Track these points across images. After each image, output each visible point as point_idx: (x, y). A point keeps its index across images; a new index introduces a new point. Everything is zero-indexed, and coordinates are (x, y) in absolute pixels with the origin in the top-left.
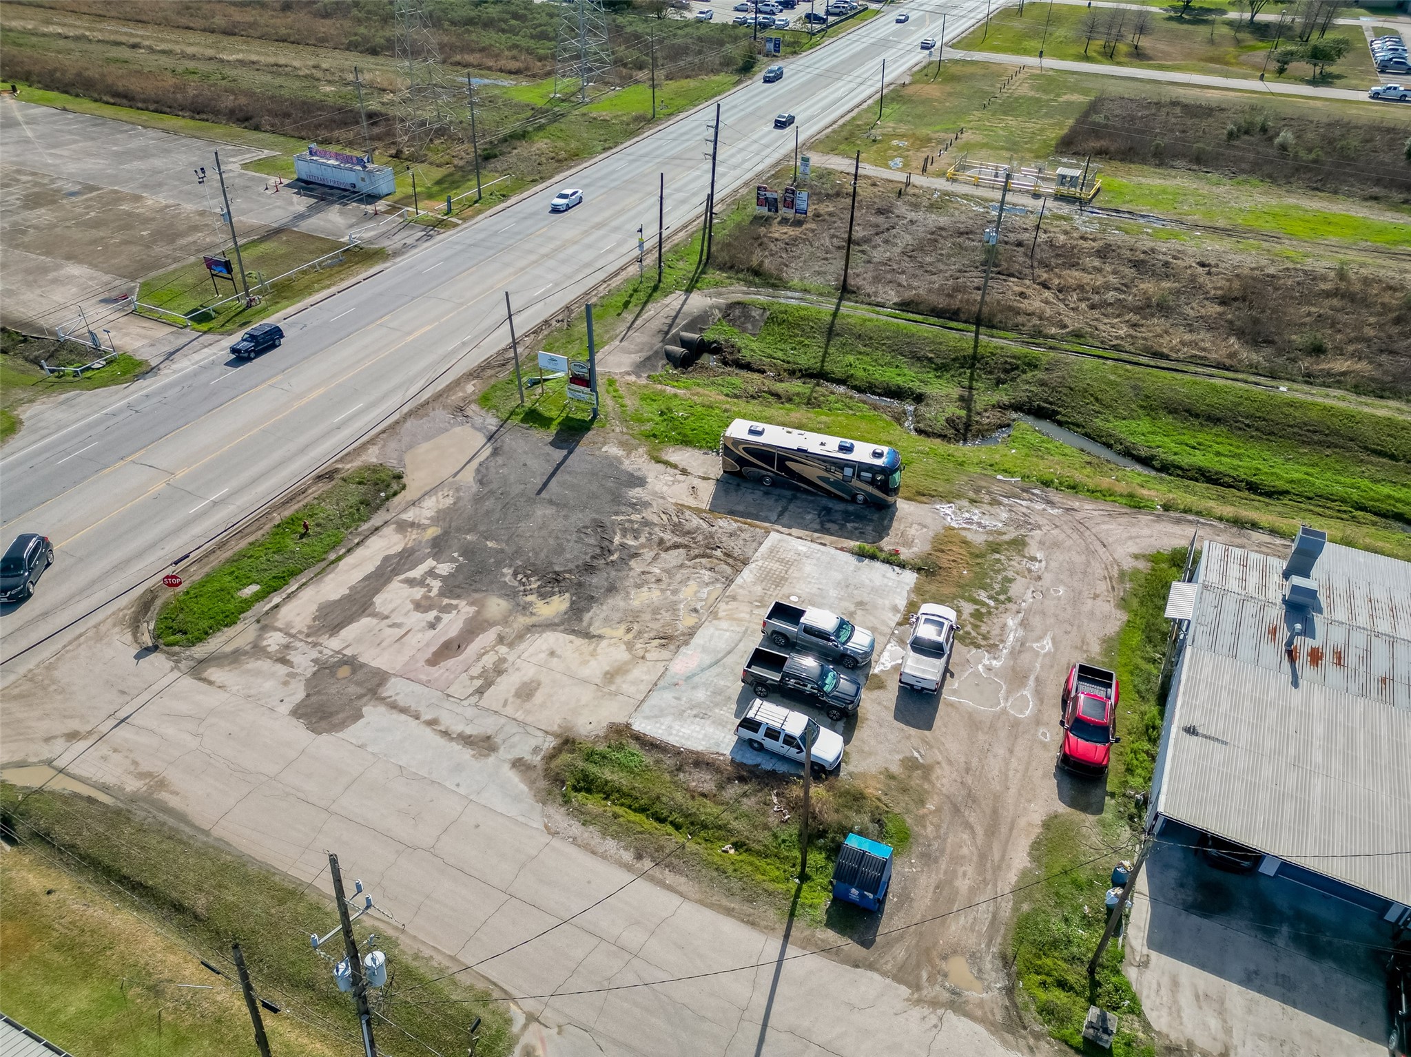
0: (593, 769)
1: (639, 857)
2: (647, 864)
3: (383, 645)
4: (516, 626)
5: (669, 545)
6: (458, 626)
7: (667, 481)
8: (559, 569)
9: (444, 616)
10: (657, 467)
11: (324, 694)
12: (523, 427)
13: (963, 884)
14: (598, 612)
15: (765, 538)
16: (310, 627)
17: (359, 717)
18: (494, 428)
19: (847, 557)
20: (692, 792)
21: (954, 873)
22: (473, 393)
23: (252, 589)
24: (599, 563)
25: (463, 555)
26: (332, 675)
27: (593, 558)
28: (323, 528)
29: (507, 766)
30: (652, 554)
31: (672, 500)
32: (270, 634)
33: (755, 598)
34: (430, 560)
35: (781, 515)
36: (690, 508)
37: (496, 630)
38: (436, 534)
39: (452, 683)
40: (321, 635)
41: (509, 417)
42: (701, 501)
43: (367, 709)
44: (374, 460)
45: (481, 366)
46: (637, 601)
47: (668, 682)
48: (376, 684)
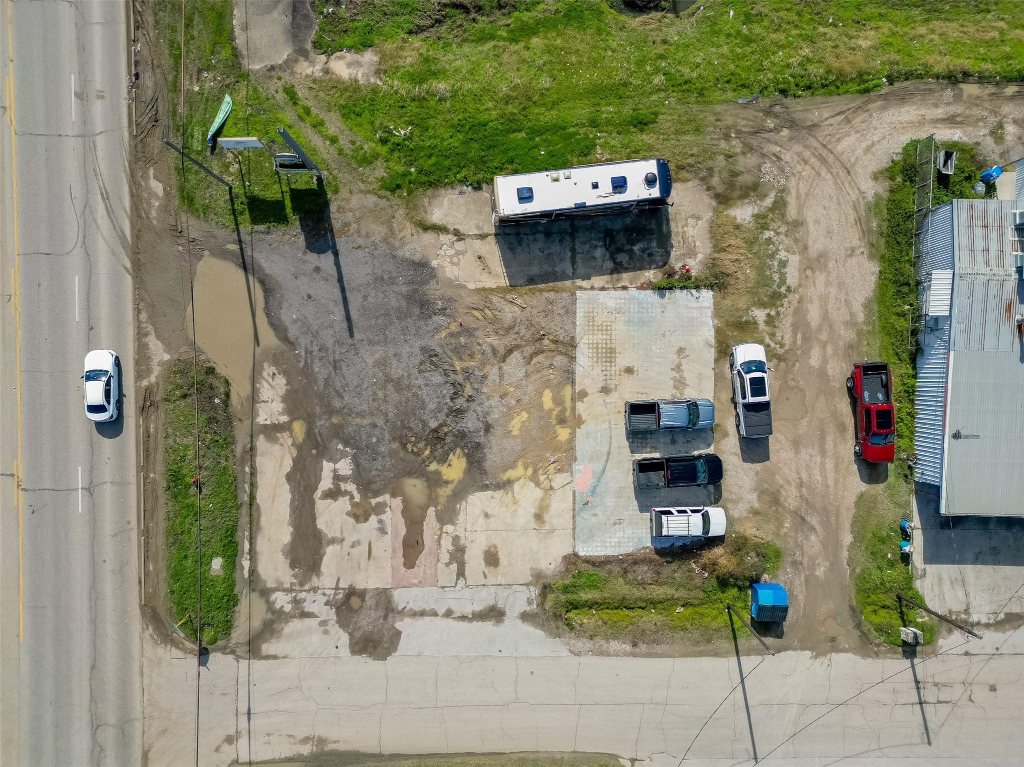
0: (572, 597)
2: (643, 648)
3: (362, 566)
4: (442, 500)
5: (502, 351)
6: (401, 522)
7: (451, 257)
8: (433, 424)
9: (383, 517)
10: (429, 238)
11: (359, 628)
12: (262, 232)
13: (820, 572)
14: (493, 457)
15: (574, 302)
16: (295, 576)
17: (398, 634)
18: (235, 247)
19: (650, 296)
20: (642, 584)
21: (813, 567)
22: (167, 194)
23: (217, 564)
24: (460, 402)
25: (346, 443)
26: (350, 609)
27: (452, 399)
28: (206, 469)
29: (519, 622)
30: (495, 370)
31: (471, 286)
32: (273, 597)
33: (601, 385)
34: (325, 463)
35: (573, 263)
36: (492, 290)
37: (431, 511)
38: (304, 430)
39: (436, 575)
40: (310, 580)
41: (236, 220)
42: (497, 276)
43: (398, 625)
44: (167, 357)
45: (136, 137)
46: (516, 433)
47: (582, 505)
48: (386, 603)
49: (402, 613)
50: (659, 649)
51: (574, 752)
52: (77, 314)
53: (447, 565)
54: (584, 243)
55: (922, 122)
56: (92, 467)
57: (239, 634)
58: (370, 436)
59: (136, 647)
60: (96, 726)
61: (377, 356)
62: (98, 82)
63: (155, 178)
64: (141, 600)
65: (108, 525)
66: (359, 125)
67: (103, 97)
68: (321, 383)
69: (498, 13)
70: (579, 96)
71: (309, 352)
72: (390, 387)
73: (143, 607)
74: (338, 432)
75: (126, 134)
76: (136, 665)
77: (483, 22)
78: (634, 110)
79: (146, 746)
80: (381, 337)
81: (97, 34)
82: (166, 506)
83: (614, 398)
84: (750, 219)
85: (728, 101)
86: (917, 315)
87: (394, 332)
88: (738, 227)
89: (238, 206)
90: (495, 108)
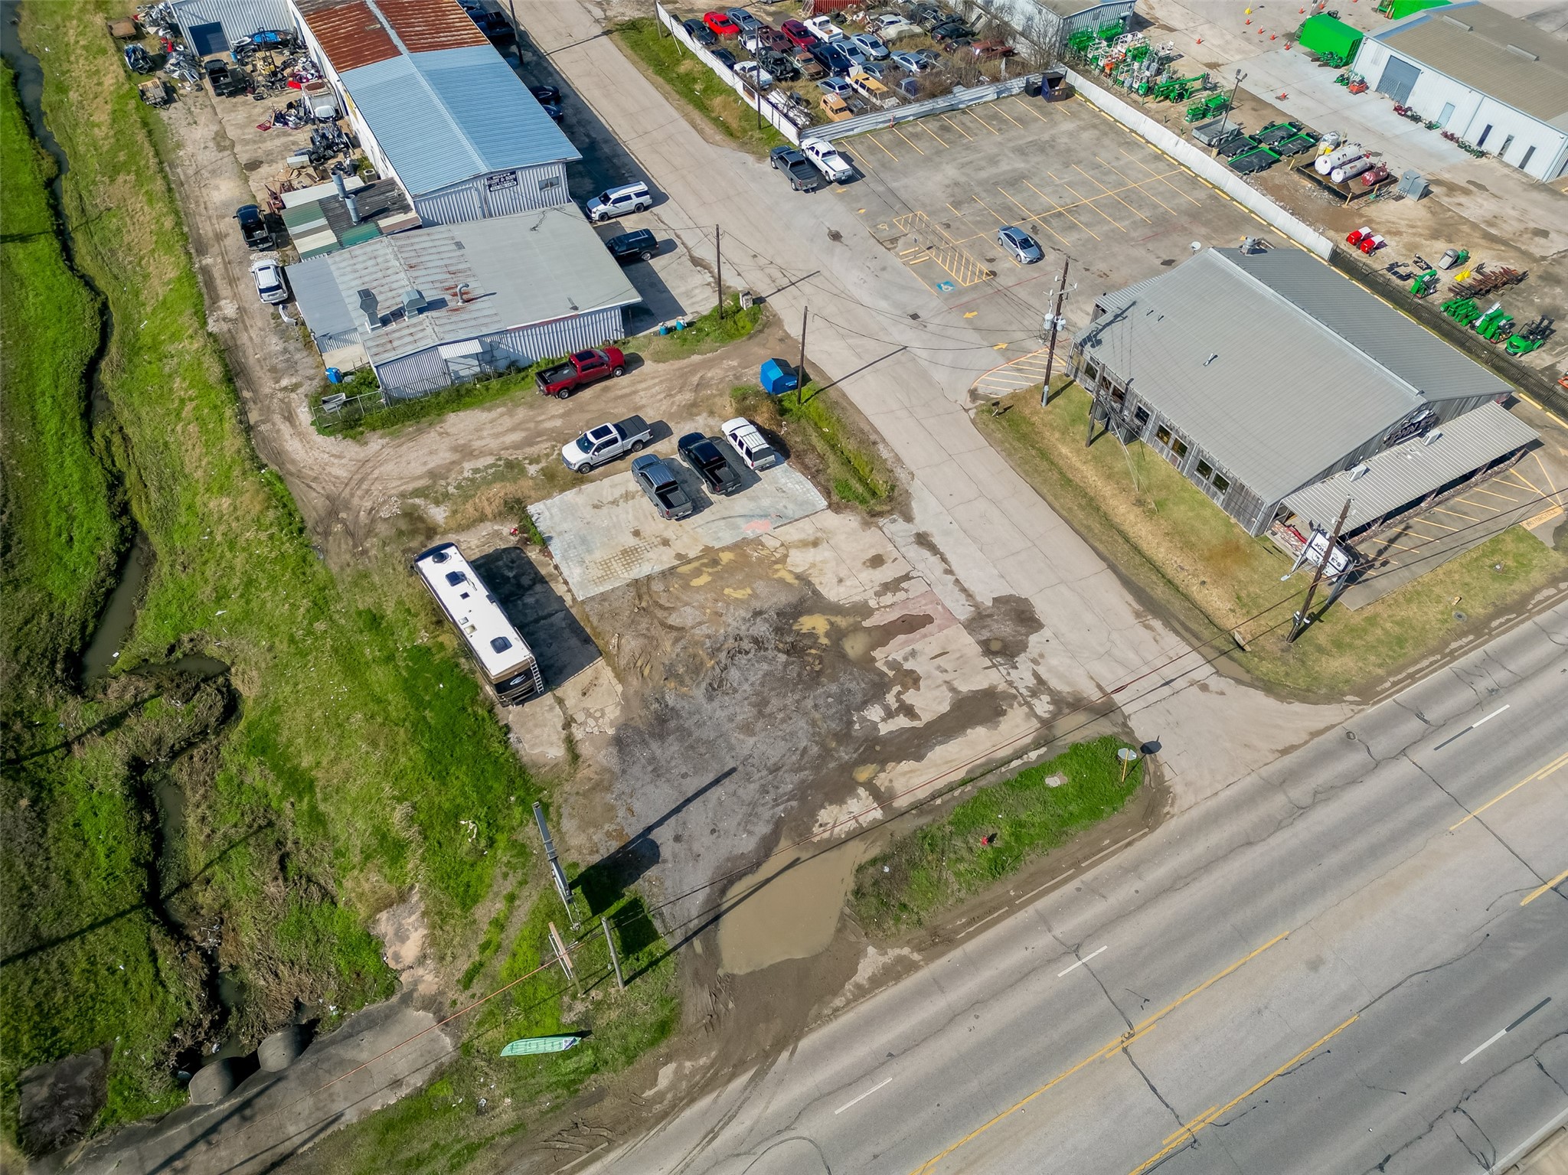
0: (867, 495)
1: (875, 443)
3: (958, 655)
4: (851, 620)
5: (675, 634)
6: (894, 643)
7: (596, 719)
8: (782, 657)
9: (899, 659)
10: (585, 750)
11: (1015, 632)
12: (663, 921)
13: (735, 363)
14: (783, 599)
15: (592, 598)
16: (1011, 706)
17: (995, 600)
18: (697, 944)
19: (554, 547)
20: (821, 458)
21: (734, 368)
22: (668, 1058)
23: (1053, 781)
24: (746, 645)
25: (850, 723)
26: (1005, 647)
27: (747, 653)
28: (967, 843)
29: (916, 521)
30: (697, 631)
31: (619, 688)
32: (1046, 715)
33: (662, 548)
34: (882, 733)
35: (550, 615)
36: (614, 669)
37: (867, 624)
38: (862, 768)
39: (922, 595)
40: (1004, 692)
41: (663, 957)
42: (597, 671)
43: (989, 603)
44: (871, 950)
46: (749, 591)
47: (783, 519)
48: (977, 621)
49: (976, 606)
50: (867, 428)
51: (991, 446)
52: (884, 1083)
53: (907, 591)
54: (525, 615)
56: (1049, 961)
57: (1105, 728)
58: (829, 706)
59: (1195, 813)
60: (1300, 810)
61: (741, 737)
63: (654, 1084)
64: (1145, 834)
65: (1094, 910)
66: (480, 878)
68: (802, 775)
69: (279, 823)
70: (365, 685)
71: (776, 802)
72: (768, 710)
73: (1152, 829)
74: (844, 736)
75: (612, 1156)
76: (1212, 803)
77: (296, 833)
78: (361, 632)
79: (1277, 755)
80: (720, 741)
82: (1033, 860)
83: (669, 534)
84: (443, 507)
85: (325, 567)
86: (483, 378)
87: (708, 733)
88: (455, 512)
89: (644, 963)
90: (406, 752)
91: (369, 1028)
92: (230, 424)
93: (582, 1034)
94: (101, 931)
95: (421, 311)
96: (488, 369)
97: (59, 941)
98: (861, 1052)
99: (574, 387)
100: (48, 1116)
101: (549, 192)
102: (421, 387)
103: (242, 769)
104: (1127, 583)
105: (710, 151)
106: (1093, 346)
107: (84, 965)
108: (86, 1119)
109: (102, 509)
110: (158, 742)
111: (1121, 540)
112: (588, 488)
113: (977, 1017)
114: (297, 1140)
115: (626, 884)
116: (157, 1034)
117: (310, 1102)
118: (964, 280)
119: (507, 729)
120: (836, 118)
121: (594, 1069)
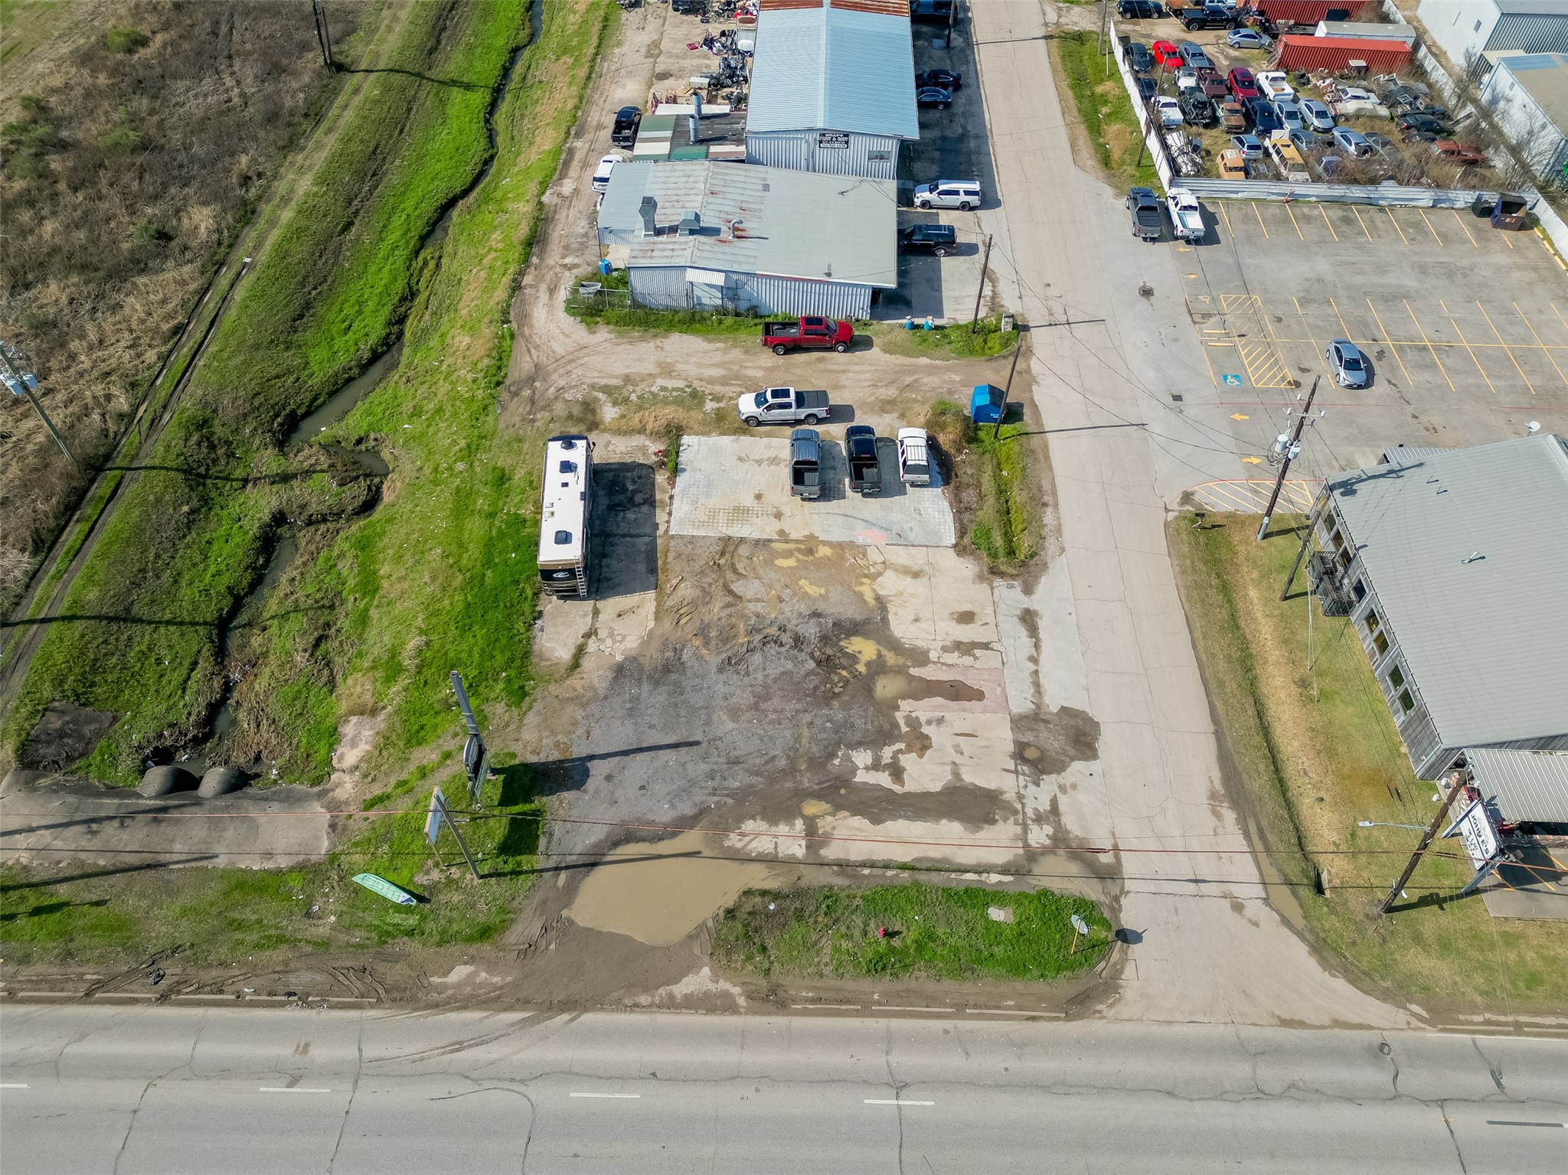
0: (1001, 551)
1: (1045, 505)
2: (1047, 498)
3: (985, 744)
4: (901, 661)
5: (730, 599)
6: (928, 702)
7: (614, 642)
8: (811, 665)
9: (923, 719)
10: (587, 663)
11: (1063, 749)
12: (549, 842)
13: (957, 378)
14: (850, 612)
15: (682, 537)
16: (1005, 820)
17: (1063, 709)
18: (563, 877)
19: (681, 480)
20: (981, 497)
21: (953, 382)
22: (472, 960)
23: (996, 914)
24: (785, 638)
25: (833, 755)
26: (1041, 759)
27: (781, 645)
28: (866, 925)
29: (1033, 597)
30: (751, 606)
31: (651, 624)
32: (1035, 847)
33: (772, 519)
34: (856, 780)
35: (639, 536)
36: (658, 606)
37: (914, 671)
38: (815, 802)
39: (990, 669)
40: (1008, 802)
41: (526, 872)
42: (642, 601)
43: (1054, 709)
44: (706, 971)
45: (379, 1000)
46: (823, 591)
47: (901, 540)
48: (1029, 721)
49: (1038, 706)
50: (1046, 485)
51: (1170, 556)
52: (629, 1096)
53: (976, 658)
54: (618, 526)
55: (550, 306)
56: (865, 1082)
57: (1092, 891)
58: (825, 729)
59: (1130, 1029)
60: (1260, 1094)
61: (725, 718)
62: (281, 1051)
63: (445, 974)
64: (1058, 1019)
65: (951, 1062)
66: (435, 727)
67: (307, 1046)
68: (755, 780)
69: (338, 610)
70: (459, 528)
71: (714, 792)
72: (764, 706)
73: (1069, 1018)
74: (818, 764)
75: (373, 1013)
76: (1157, 1031)
77: (344, 623)
78: (486, 484)
79: (1274, 1021)
80: (703, 711)
81: (210, 1049)
82: (920, 980)
83: (786, 510)
84: (616, 409)
85: (496, 420)
86: (722, 311)
87: (697, 700)
88: (623, 417)
89: (508, 868)
90: (452, 596)
91: (282, 801)
92: (506, 280)
93: (421, 899)
94: (172, 628)
95: (692, 232)
96: (730, 306)
97: (141, 621)
98: (630, 1056)
99: (792, 348)
100: (49, 743)
101: (875, 164)
102: (665, 301)
103: (342, 555)
104: (1225, 759)
105: (1073, 172)
106: (1343, 494)
107: (144, 647)
108: (70, 759)
109: (385, 313)
110: (303, 507)
111: (1251, 711)
112: (746, 440)
113: (757, 1090)
114: (175, 857)
115: (542, 793)
116: (154, 725)
117: (204, 833)
118: (1257, 381)
119: (540, 615)
120: (1226, 175)
121: (410, 933)
